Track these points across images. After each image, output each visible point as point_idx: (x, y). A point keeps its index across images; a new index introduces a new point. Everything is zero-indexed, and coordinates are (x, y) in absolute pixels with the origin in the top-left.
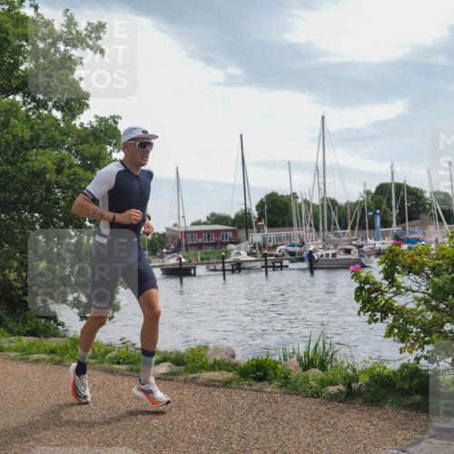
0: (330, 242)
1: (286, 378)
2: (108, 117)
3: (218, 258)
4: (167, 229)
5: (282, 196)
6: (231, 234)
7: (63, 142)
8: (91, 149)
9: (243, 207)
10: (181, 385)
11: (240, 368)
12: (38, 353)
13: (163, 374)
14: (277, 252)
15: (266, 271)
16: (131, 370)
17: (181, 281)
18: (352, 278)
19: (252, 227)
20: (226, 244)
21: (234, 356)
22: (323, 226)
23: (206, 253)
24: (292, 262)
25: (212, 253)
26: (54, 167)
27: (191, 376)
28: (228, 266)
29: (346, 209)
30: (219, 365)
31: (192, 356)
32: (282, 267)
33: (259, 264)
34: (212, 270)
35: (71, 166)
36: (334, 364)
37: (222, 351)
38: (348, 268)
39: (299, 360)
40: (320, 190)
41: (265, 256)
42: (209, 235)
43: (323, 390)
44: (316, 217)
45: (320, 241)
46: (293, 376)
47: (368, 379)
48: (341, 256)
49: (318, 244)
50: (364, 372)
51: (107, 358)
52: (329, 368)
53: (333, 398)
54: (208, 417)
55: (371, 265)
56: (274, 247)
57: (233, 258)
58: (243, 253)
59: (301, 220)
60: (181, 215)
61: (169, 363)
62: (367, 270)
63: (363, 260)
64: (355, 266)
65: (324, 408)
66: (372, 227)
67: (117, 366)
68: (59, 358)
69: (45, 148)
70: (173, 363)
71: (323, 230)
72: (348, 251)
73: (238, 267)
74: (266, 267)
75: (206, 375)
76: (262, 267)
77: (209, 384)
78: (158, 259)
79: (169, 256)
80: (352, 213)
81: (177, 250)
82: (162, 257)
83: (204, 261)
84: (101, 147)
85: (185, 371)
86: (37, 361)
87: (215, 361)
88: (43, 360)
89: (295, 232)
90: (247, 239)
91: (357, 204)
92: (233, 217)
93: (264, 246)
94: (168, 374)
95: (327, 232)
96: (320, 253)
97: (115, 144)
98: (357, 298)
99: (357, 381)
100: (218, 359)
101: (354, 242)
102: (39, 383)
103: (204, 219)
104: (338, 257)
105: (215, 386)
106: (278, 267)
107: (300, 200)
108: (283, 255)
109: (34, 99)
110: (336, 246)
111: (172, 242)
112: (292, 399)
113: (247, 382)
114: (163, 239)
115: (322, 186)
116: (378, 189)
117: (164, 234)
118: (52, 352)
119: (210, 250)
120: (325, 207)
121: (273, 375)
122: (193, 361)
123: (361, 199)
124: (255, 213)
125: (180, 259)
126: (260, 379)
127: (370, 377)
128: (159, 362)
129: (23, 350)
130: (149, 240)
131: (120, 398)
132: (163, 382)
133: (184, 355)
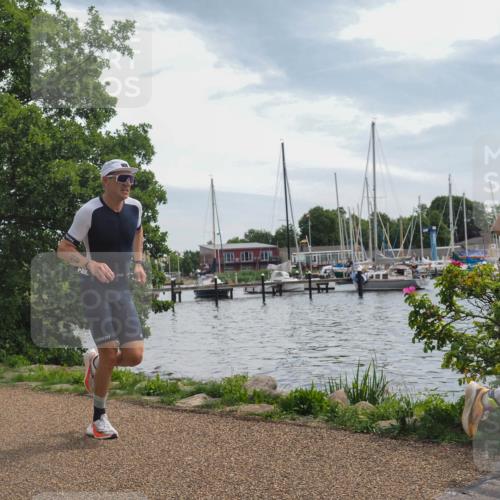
0: (381, 261)
1: (333, 411)
2: (137, 125)
3: (257, 279)
4: (201, 247)
5: (327, 211)
6: (271, 252)
7: (88, 152)
9: (285, 224)
10: (216, 418)
11: (282, 400)
12: (60, 382)
13: (198, 406)
14: (322, 273)
15: (310, 294)
16: (162, 402)
18: (406, 301)
19: (294, 245)
20: (266, 264)
21: (275, 387)
22: (373, 243)
23: (244, 274)
24: (339, 283)
25: (250, 274)
26: (78, 178)
27: (228, 409)
28: (268, 288)
29: (398, 226)
30: (259, 396)
31: (229, 387)
32: (327, 289)
33: (302, 286)
34: (250, 293)
35: (96, 178)
36: (385, 396)
37: (262, 382)
38: (401, 290)
39: (347, 392)
40: (369, 203)
41: (309, 277)
42: (247, 254)
43: (374, 425)
44: (365, 234)
45: (369, 260)
46: (340, 409)
47: (423, 413)
48: (393, 277)
49: (368, 264)
50: (420, 405)
51: (136, 387)
52: (380, 401)
53: (385, 434)
54: (247, 454)
55: (427, 287)
56: (319, 267)
57: (273, 279)
58: (285, 273)
59: (349, 237)
60: (217, 232)
61: (204, 395)
62: (422, 293)
63: (418, 282)
64: (409, 288)
65: (375, 445)
66: (428, 245)
67: (146, 398)
69: (67, 159)
70: (208, 394)
71: (373, 248)
72: (401, 272)
73: (279, 289)
74: (310, 289)
75: (245, 408)
76: (306, 289)
77: (247, 417)
78: (190, 281)
79: (203, 277)
80: (405, 230)
81: (212, 270)
82: (195, 278)
83: (242, 282)
84: (129, 158)
85: (222, 403)
86: (60, 392)
87: (255, 392)
88: (67, 390)
89: (342, 251)
90: (289, 258)
91: (410, 219)
92: (273, 234)
93: (308, 267)
94: (202, 407)
95: (377, 250)
96: (369, 274)
97: (144, 155)
98: (412, 323)
99: (412, 415)
100: (258, 390)
101: (407, 262)
102: (63, 415)
103: (241, 237)
104: (390, 278)
105: (254, 420)
106: (323, 289)
107: (347, 216)
108: (328, 276)
110: (387, 266)
111: (207, 262)
112: (340, 435)
113: (290, 416)
114: (196, 258)
115: (372, 200)
116: (433, 203)
117: (198, 253)
118: (77, 381)
119: (248, 270)
120: (376, 223)
121: (318, 408)
122: (231, 392)
123: (415, 214)
124: (298, 230)
125: (215, 280)
126: (304, 413)
127: (426, 411)
128: (192, 394)
129: (45, 379)
130: (181, 259)
131: (150, 432)
132: (197, 416)
133: (220, 386)
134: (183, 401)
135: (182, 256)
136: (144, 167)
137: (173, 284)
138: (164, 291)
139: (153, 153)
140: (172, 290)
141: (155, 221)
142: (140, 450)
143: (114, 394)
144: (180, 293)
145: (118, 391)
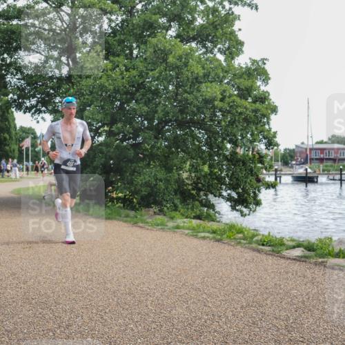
2: (258, 59)
3: (337, 170)
4: (296, 146)
7: (224, 77)
8: (245, 83)
10: (312, 266)
12: (203, 232)
13: (298, 256)
16: (273, 251)
17: (306, 186)
20: (343, 160)
23: (326, 166)
25: (331, 166)
27: (320, 260)
30: (343, 253)
31: (320, 245)
34: (332, 180)
35: (230, 96)
42: (329, 152)
51: (254, 239)
60: (310, 135)
61: (302, 249)
67: (262, 247)
68: (219, 237)
69: (211, 82)
70: (305, 248)
78: (288, 169)
79: (297, 167)
81: (305, 162)
82: (292, 167)
83: (325, 172)
84: (253, 82)
85: (316, 256)
86: (204, 238)
87: (340, 250)
88: (208, 237)
94: (302, 257)
97: (264, 80)
100: (342, 249)
102: (206, 254)
109: (204, 46)
111: (300, 156)
114: (292, 154)
117: (294, 150)
118: (214, 232)
119: (330, 163)
122: (322, 248)
125: (306, 170)
128: (294, 247)
129: (193, 229)
130: (281, 154)
131: (266, 270)
132: (298, 263)
133: (314, 244)
134: (287, 251)
135: (282, 151)
136: (263, 88)
137: (276, 170)
138: (269, 175)
139: (269, 79)
140: (276, 174)
141: (269, 125)
142: (259, 282)
143: (240, 243)
144: (280, 177)
145: (242, 241)
